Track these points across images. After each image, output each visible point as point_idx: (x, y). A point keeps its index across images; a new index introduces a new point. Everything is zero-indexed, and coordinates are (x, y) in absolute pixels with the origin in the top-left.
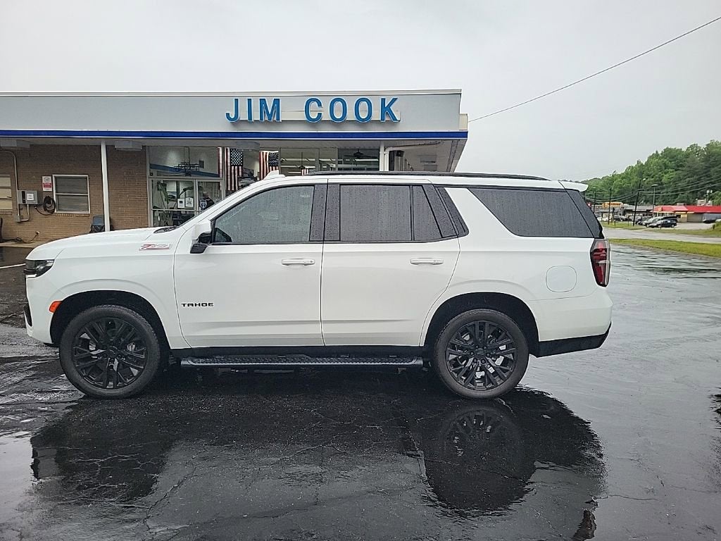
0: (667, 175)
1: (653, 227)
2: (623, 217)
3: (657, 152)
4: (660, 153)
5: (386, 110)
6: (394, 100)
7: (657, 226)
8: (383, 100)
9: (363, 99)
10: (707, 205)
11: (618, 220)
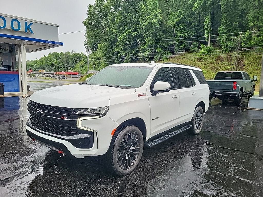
0: (55, 61)
1: (59, 79)
2: (45, 75)
3: (51, 53)
4: (52, 53)
5: (28, 28)
6: (31, 24)
7: (61, 79)
8: (26, 23)
9: (14, 20)
10: (71, 72)
11: (43, 76)
